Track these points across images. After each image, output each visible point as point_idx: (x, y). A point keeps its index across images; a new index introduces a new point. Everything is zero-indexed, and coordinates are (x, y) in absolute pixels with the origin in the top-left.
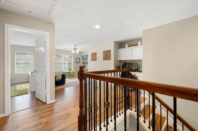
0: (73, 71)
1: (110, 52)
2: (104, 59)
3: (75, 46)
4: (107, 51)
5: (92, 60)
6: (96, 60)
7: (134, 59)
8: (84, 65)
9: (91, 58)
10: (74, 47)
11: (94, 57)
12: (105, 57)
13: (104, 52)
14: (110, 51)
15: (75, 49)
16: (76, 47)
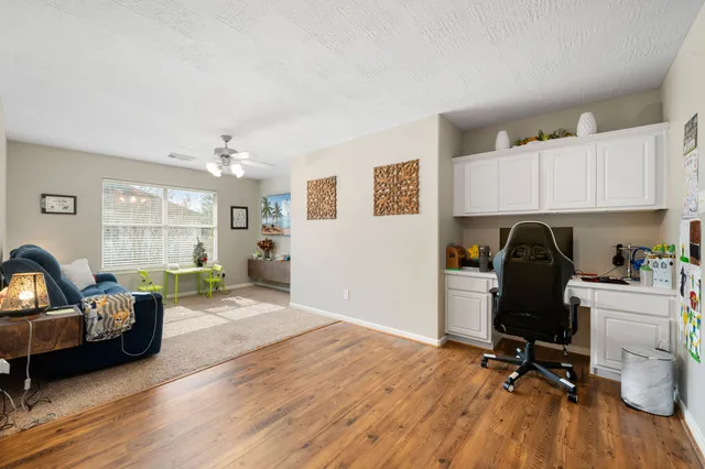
0: (218, 268)
1: (417, 170)
2: (380, 210)
3: (227, 139)
4: (399, 167)
5: (314, 213)
6: (334, 216)
7: (548, 207)
8: (269, 238)
9: (309, 204)
10: (222, 144)
11: (323, 199)
12: (383, 199)
13: (378, 171)
14: (412, 168)
15: (225, 156)
16: (231, 145)
